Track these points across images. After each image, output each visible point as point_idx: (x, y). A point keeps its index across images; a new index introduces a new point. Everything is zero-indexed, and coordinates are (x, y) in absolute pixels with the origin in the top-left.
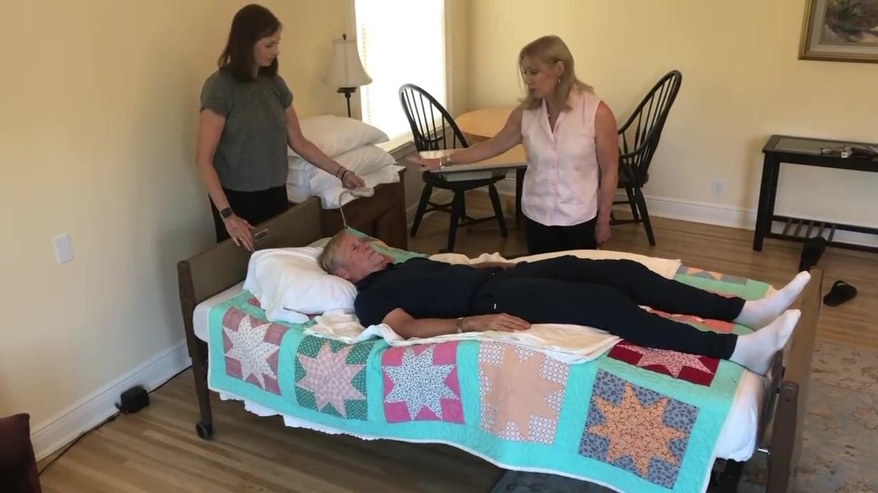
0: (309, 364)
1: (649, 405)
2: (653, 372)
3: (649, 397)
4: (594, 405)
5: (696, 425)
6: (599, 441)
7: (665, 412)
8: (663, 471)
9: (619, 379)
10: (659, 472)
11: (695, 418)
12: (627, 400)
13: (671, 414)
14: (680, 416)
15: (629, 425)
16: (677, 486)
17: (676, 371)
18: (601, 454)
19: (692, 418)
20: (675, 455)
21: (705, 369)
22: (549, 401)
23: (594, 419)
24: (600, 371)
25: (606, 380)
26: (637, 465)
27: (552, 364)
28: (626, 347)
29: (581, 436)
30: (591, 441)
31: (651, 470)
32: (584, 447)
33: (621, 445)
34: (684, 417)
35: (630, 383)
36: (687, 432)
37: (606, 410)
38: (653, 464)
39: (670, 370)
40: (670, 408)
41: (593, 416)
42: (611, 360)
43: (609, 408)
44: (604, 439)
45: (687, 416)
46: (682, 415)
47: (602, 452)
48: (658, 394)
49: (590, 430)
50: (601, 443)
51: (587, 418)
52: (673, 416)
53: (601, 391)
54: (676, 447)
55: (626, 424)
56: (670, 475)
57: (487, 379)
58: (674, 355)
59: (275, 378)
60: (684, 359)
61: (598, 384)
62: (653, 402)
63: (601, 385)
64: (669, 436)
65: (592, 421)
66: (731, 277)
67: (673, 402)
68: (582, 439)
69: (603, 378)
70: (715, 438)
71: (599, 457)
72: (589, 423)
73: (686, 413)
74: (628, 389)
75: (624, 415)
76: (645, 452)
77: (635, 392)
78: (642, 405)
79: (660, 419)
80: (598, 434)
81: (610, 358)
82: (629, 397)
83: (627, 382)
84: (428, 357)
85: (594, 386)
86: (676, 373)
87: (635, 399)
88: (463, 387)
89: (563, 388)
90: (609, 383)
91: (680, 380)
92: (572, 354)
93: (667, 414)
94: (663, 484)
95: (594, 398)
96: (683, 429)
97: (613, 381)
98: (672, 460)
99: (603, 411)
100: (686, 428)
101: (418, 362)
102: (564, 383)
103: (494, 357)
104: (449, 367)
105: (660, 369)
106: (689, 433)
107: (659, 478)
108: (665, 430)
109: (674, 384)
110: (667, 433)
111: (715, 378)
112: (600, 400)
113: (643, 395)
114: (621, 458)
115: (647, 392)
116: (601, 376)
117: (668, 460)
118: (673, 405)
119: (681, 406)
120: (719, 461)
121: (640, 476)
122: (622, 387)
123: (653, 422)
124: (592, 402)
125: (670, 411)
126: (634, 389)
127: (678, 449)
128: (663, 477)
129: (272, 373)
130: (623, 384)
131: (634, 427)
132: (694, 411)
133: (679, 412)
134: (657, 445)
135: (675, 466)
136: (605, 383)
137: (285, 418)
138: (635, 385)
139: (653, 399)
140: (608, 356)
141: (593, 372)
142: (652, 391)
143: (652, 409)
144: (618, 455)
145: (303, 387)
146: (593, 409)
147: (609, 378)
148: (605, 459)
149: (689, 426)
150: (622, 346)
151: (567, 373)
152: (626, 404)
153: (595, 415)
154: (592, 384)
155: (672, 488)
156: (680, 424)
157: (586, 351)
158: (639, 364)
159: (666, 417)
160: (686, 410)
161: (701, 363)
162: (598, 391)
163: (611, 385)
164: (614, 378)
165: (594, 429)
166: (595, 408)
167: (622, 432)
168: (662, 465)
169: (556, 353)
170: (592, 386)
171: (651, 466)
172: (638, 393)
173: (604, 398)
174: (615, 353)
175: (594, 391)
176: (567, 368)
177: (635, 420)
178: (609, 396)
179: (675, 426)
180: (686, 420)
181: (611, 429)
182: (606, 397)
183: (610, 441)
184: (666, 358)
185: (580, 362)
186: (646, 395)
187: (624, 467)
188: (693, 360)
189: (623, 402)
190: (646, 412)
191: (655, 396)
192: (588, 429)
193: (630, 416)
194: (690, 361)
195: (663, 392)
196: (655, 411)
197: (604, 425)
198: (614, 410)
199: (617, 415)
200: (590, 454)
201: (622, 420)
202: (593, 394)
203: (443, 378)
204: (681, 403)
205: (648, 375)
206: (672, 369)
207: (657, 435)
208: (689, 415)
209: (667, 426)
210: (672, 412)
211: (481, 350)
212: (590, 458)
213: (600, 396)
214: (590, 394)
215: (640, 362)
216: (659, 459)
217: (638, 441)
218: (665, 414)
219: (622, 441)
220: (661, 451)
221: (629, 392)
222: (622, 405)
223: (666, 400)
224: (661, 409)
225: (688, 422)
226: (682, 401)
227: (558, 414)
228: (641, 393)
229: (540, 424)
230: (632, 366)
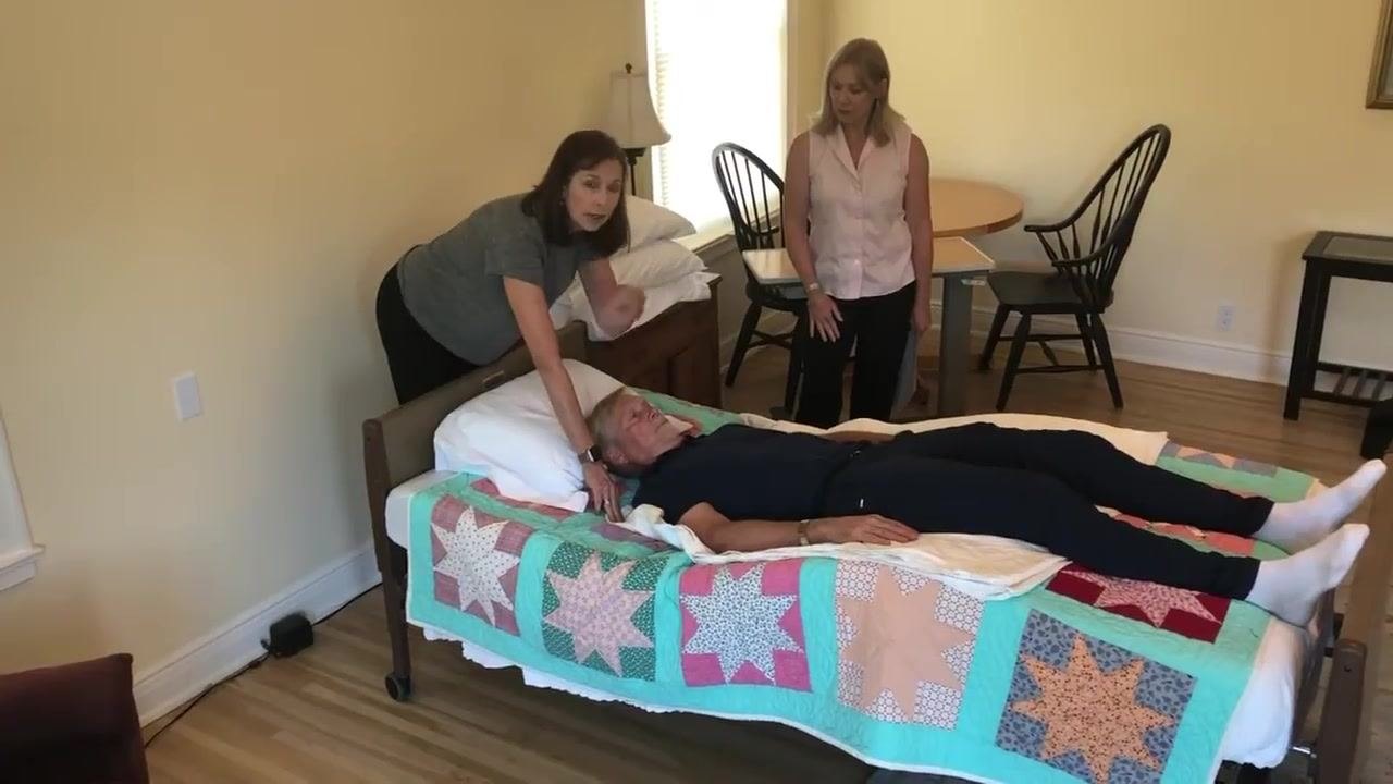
0: (565, 587)
1: (1114, 670)
2: (1121, 617)
3: (1114, 656)
4: (1022, 668)
5: (1191, 705)
6: (1029, 726)
7: (1141, 682)
8: (1133, 778)
9: (1066, 627)
10: (1128, 779)
11: (1190, 695)
12: (1078, 661)
13: (1149, 687)
14: (1163, 690)
15: (1079, 702)
17: (1158, 617)
18: (1031, 748)
19: (1185, 694)
20: (1154, 754)
21: (1206, 614)
22: (950, 659)
23: (1022, 690)
24: (1034, 613)
25: (1042, 628)
26: (1092, 767)
27: (954, 598)
28: (1077, 574)
29: (1000, 717)
30: (1016, 725)
31: (1115, 775)
32: (1005, 734)
33: (1064, 734)
34: (1173, 691)
35: (1085, 635)
36: (1176, 716)
37: (1042, 676)
38: (1119, 766)
39: (1149, 615)
40: (1148, 676)
41: (1020, 685)
42: (1052, 595)
43: (1047, 673)
44: (1038, 723)
45: (1175, 691)
46: (1168, 688)
47: (1034, 744)
48: (1129, 653)
49: (1016, 708)
50: (1033, 730)
51: (1012, 688)
52: (1153, 689)
53: (1035, 645)
54: (1156, 740)
55: (1074, 700)
57: (848, 620)
59: (511, 607)
60: (1172, 596)
61: (1030, 634)
62: (1120, 666)
63: (1035, 636)
64: (1146, 722)
65: (1019, 693)
66: (1250, 463)
67: (1153, 666)
68: (1002, 721)
69: (1039, 624)
70: (1221, 728)
71: (1029, 752)
72: (1013, 697)
73: (1174, 685)
74: (1078, 642)
75: (1073, 685)
76: (1105, 747)
77: (1091, 649)
78: (1102, 670)
79: (1130, 694)
80: (1028, 714)
81: (1047, 592)
82: (1081, 657)
83: (1077, 631)
84: (753, 582)
85: (1024, 637)
86: (1159, 620)
87: (1090, 660)
88: (808, 631)
89: (973, 637)
90: (1047, 633)
91: (1165, 632)
92: (988, 584)
93: (1144, 687)
95: (1023, 657)
96: (1169, 711)
97: (1055, 629)
98: (1150, 762)
99: (1037, 679)
100: (1174, 710)
101: (737, 589)
102: (974, 630)
103: (860, 585)
104: (787, 599)
105: (1133, 612)
106: (1179, 717)
108: (1140, 712)
109: (1155, 636)
110: (1143, 716)
111: (1223, 628)
112: (1032, 661)
113: (1105, 654)
114: (1066, 755)
115: (1110, 650)
116: (1035, 621)
117: (1142, 761)
118: (1153, 671)
119: (1167, 674)
120: (1227, 765)
122: (1068, 640)
123: (1120, 698)
124: (1019, 663)
125: (1148, 681)
126: (1089, 644)
127: (1159, 744)
129: (507, 600)
130: (1071, 636)
131: (1087, 705)
132: (1188, 683)
133: (1163, 683)
134: (1124, 736)
135: (1154, 770)
136: (1041, 633)
137: (524, 671)
138: (1093, 638)
139: (1120, 661)
140: (1047, 588)
141: (1022, 614)
142: (1119, 648)
143: (1118, 677)
144: (1061, 750)
145: (554, 624)
146: (1021, 674)
147: (1048, 624)
148: (1039, 755)
149: (1178, 707)
150: (1070, 572)
151: (978, 615)
152: (1076, 667)
153: (1024, 685)
154: (1021, 633)
156: (1163, 703)
157: (1011, 580)
158: (1098, 602)
159: (1141, 691)
160: (1174, 681)
161: (1200, 606)
162: (1031, 646)
163: (1052, 636)
164: (1056, 624)
165: (1022, 707)
166: (1024, 672)
167: (1068, 713)
168: (1133, 769)
169: (962, 582)
170: (1020, 637)
171: (1115, 771)
172: (1095, 650)
174: (1059, 584)
175: (1023, 645)
176: (980, 607)
177: (1089, 695)
178: (1047, 654)
179: (1156, 706)
180: (1171, 694)
181: (1049, 708)
182: (1042, 654)
183: (1047, 726)
184: (1143, 594)
185: (1000, 597)
186: (1108, 654)
187: (1069, 769)
188: (1188, 599)
189: (1071, 664)
190: (1108, 682)
191: (1124, 657)
192: (1011, 706)
193: (1083, 687)
194: (1182, 601)
195: (1136, 650)
196: (1122, 680)
197: (1039, 700)
198: (1056, 677)
199: (1060, 685)
200: (1014, 746)
201: (1068, 694)
202: (1023, 650)
203: (777, 617)
204: (1166, 669)
205: (1114, 621)
206: (1152, 612)
207: (1125, 720)
208: (1178, 688)
209: (1143, 705)
210: (1152, 683)
211: (839, 574)
212: (1015, 754)
213: (1033, 652)
214: (1017, 649)
215: (1099, 599)
216: (1128, 758)
217: (1093, 729)
218: (1141, 687)
219: (1068, 728)
220: (1131, 745)
221: (1081, 649)
222: (1069, 670)
223: (1141, 663)
224: (1132, 677)
225: (1177, 700)
226: (1167, 665)
227: (962, 680)
228: (1100, 651)
229: (934, 695)
230: (1087, 607)
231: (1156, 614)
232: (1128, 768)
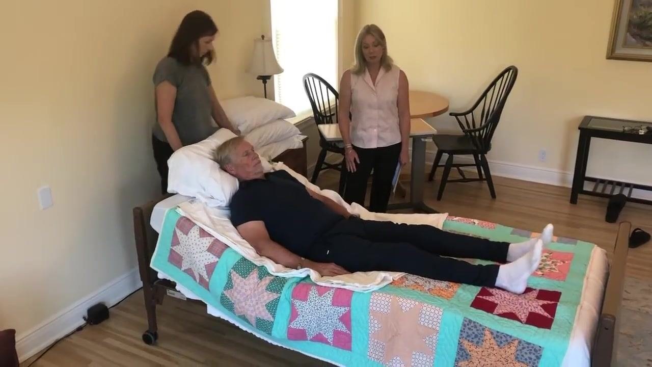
1: (504, 345)
2: (506, 319)
3: (504, 339)
4: (461, 346)
5: (542, 360)
7: (517, 350)
9: (481, 325)
11: (541, 356)
12: (488, 342)
13: (521, 352)
14: (528, 354)
15: (489, 361)
17: (523, 317)
19: (538, 355)
21: (546, 314)
22: (427, 342)
23: (462, 356)
24: (466, 319)
25: (470, 326)
27: (428, 313)
28: (484, 297)
34: (532, 354)
35: (490, 329)
36: (535, 366)
37: (471, 349)
39: (520, 318)
40: (520, 348)
41: (461, 354)
42: (473, 309)
43: (473, 348)
45: (534, 354)
46: (530, 353)
48: (511, 337)
49: (459, 365)
51: (457, 355)
52: (523, 353)
53: (467, 335)
55: (487, 360)
57: (376, 322)
58: (522, 302)
60: (530, 306)
61: (464, 329)
62: (507, 343)
63: (466, 330)
65: (460, 358)
66: (564, 239)
67: (523, 342)
69: (468, 325)
72: (458, 359)
73: (533, 351)
74: (487, 333)
75: (486, 353)
77: (493, 336)
78: (499, 346)
79: (513, 357)
81: (472, 308)
82: (488, 340)
83: (486, 327)
84: (328, 299)
85: (461, 331)
86: (524, 319)
87: (493, 341)
88: (353, 323)
89: (437, 332)
90: (472, 328)
91: (527, 326)
95: (461, 340)
96: (531, 364)
97: (475, 327)
99: (468, 351)
100: (534, 364)
101: (320, 301)
102: (438, 328)
103: (382, 306)
104: (344, 309)
105: (512, 316)
106: (537, 366)
108: (518, 364)
109: (522, 329)
111: (554, 321)
112: (466, 342)
113: (500, 338)
115: (502, 336)
116: (466, 323)
118: (523, 345)
119: (530, 346)
122: (483, 332)
123: (509, 359)
124: (460, 343)
125: (521, 350)
126: (492, 333)
130: (483, 329)
131: (493, 362)
132: (540, 350)
133: (528, 351)
136: (469, 329)
138: (493, 330)
139: (507, 341)
140: (471, 306)
141: (460, 320)
142: (506, 334)
143: (506, 349)
146: (461, 348)
149: (536, 362)
150: (481, 297)
151: (439, 321)
152: (486, 344)
153: (463, 354)
154: (460, 329)
156: (528, 360)
158: (495, 312)
159: (518, 355)
160: (533, 349)
161: (543, 310)
162: (465, 335)
163: (474, 330)
164: (476, 324)
165: (462, 364)
166: (462, 348)
170: (459, 331)
172: (495, 336)
173: (469, 341)
174: (476, 303)
175: (461, 335)
176: (440, 317)
177: (494, 357)
178: (473, 338)
179: (525, 362)
180: (533, 357)
181: (474, 364)
182: (470, 339)
184: (516, 306)
186: (501, 338)
188: (537, 308)
189: (484, 343)
190: (502, 351)
191: (508, 338)
192: (457, 364)
193: (490, 354)
194: (534, 308)
195: (515, 335)
196: (509, 350)
197: (469, 361)
198: (477, 350)
199: (480, 353)
201: (483, 357)
202: (461, 337)
203: (338, 316)
204: (529, 344)
205: (503, 321)
206: (520, 315)
208: (536, 353)
209: (519, 361)
210: (523, 350)
211: (371, 301)
213: (466, 338)
214: (458, 337)
215: (496, 310)
218: (518, 353)
221: (488, 335)
222: (483, 346)
223: (517, 341)
224: (513, 348)
225: (535, 358)
226: (529, 342)
227: (434, 352)
228: (497, 336)
229: (421, 358)
230: (490, 314)
231: (523, 316)
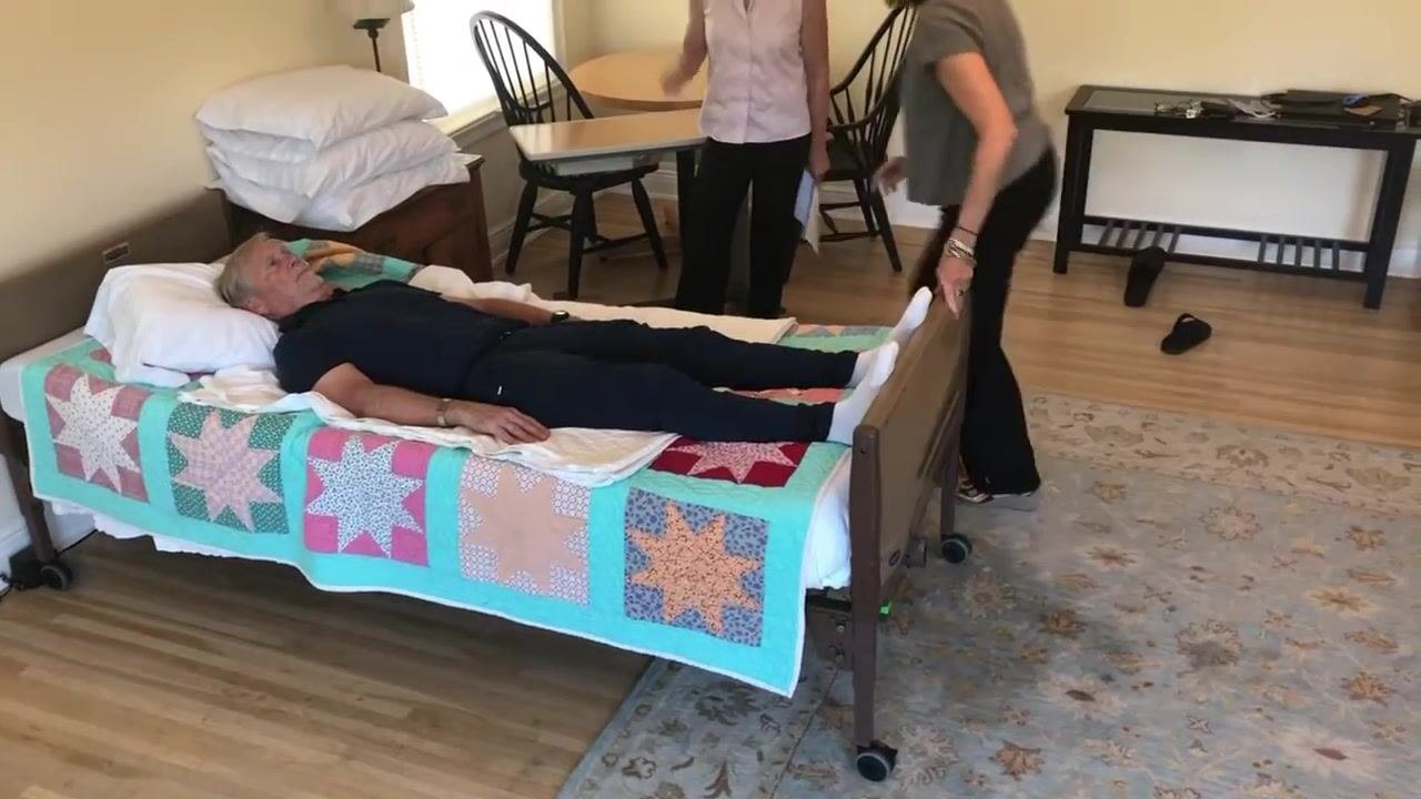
1: (703, 528)
2: (709, 480)
3: (700, 516)
4: (630, 543)
5: (769, 546)
6: (648, 594)
7: (726, 534)
8: (741, 621)
9: (659, 498)
10: (737, 625)
11: (766, 537)
12: (674, 526)
13: (733, 537)
14: (745, 537)
15: (683, 563)
16: (763, 642)
17: (742, 474)
18: (655, 613)
19: (762, 537)
20: (752, 596)
21: (785, 461)
22: (571, 546)
23: (635, 563)
24: (633, 492)
25: (640, 503)
26: (707, 620)
27: (566, 490)
28: (679, 450)
29: (623, 591)
30: (639, 596)
31: (727, 622)
32: (631, 605)
33: (679, 594)
34: (751, 537)
35: (675, 501)
36: (760, 559)
37: (648, 546)
38: (727, 613)
39: (734, 475)
40: (731, 527)
41: (632, 557)
42: (653, 473)
43: (652, 542)
44: (655, 590)
45: (755, 536)
46: (748, 535)
47: (656, 609)
48: (711, 511)
49: (633, 581)
50: (653, 597)
51: (626, 562)
52: (736, 537)
53: (637, 519)
54: (750, 584)
55: (678, 562)
56: (752, 626)
61: (631, 509)
62: (706, 523)
63: (636, 511)
64: (739, 569)
65: (633, 566)
67: (733, 518)
68: (626, 594)
69: (637, 500)
70: (798, 563)
71: (654, 617)
72: (629, 570)
73: (752, 531)
74: (671, 510)
75: (675, 549)
76: (712, 599)
77: (681, 514)
78: (694, 530)
79: (720, 547)
80: (645, 583)
81: (651, 471)
82: (675, 523)
83: (668, 499)
85: (627, 514)
86: (742, 478)
87: (683, 524)
89: (586, 523)
90: (645, 506)
91: (745, 486)
92: (591, 473)
94: (746, 641)
95: (629, 532)
96: (754, 555)
97: (650, 501)
98: (751, 604)
99: (645, 550)
100: (757, 554)
102: (586, 516)
105: (720, 475)
106: (763, 559)
107: (739, 633)
108: (732, 560)
109: (733, 492)
110: (735, 565)
112: (637, 534)
113: (693, 515)
114: (683, 613)
115: (696, 510)
116: (633, 497)
117: (745, 605)
118: (734, 522)
119: (745, 522)
121: (714, 635)
122: (663, 509)
123: (714, 553)
124: (628, 538)
125: (731, 532)
126: (679, 509)
127: (753, 585)
128: (744, 631)
130: (664, 505)
131: (689, 564)
132: (763, 527)
133: (744, 531)
134: (725, 586)
135: (756, 611)
136: (640, 508)
137: (155, 540)
138: (681, 503)
139: (706, 518)
140: (650, 468)
141: (623, 494)
142: (703, 507)
143: (707, 534)
144: (678, 610)
146: (631, 548)
148: (662, 618)
149: (760, 550)
150: (673, 450)
151: (587, 502)
152: (672, 533)
153: (636, 558)
154: (623, 510)
155: (759, 645)
156: (747, 549)
157: (614, 467)
158: (691, 472)
159: (728, 541)
160: (751, 527)
162: (633, 521)
163: (649, 508)
164: (651, 496)
165: (639, 578)
166: (632, 546)
167: (676, 575)
168: (739, 613)
169: (572, 474)
170: (624, 515)
171: (726, 618)
172: (685, 513)
174: (660, 463)
175: (627, 521)
176: (588, 494)
177: (689, 554)
178: (648, 525)
179: (743, 553)
180: (754, 542)
181: (660, 573)
182: (644, 526)
183: (662, 590)
185: (604, 484)
186: (696, 515)
187: (690, 625)
188: (771, 451)
189: (668, 531)
190: (701, 540)
191: (708, 514)
193: (682, 549)
194: (766, 454)
195: (719, 506)
196: (711, 536)
197: (650, 568)
198: (659, 545)
199: (664, 550)
200: (641, 615)
201: (671, 557)
202: (627, 526)
204: (743, 518)
205: (702, 485)
206: (738, 470)
207: (720, 569)
208: (757, 534)
209: (732, 554)
210: (735, 532)
212: (643, 621)
213: (636, 526)
214: (623, 525)
215: (692, 470)
216: (733, 604)
217: (699, 585)
218: (727, 538)
219: (678, 588)
220: (732, 592)
221: (674, 515)
222: (668, 536)
223: (723, 517)
224: (719, 531)
225: (758, 543)
226: (744, 514)
227: (586, 562)
228: (689, 513)
229: (565, 577)
230: (681, 477)
231: (742, 471)
232: (736, 613)
